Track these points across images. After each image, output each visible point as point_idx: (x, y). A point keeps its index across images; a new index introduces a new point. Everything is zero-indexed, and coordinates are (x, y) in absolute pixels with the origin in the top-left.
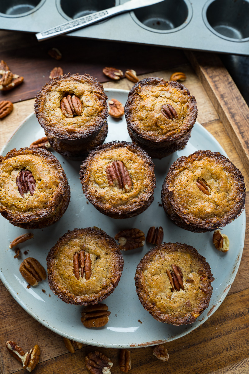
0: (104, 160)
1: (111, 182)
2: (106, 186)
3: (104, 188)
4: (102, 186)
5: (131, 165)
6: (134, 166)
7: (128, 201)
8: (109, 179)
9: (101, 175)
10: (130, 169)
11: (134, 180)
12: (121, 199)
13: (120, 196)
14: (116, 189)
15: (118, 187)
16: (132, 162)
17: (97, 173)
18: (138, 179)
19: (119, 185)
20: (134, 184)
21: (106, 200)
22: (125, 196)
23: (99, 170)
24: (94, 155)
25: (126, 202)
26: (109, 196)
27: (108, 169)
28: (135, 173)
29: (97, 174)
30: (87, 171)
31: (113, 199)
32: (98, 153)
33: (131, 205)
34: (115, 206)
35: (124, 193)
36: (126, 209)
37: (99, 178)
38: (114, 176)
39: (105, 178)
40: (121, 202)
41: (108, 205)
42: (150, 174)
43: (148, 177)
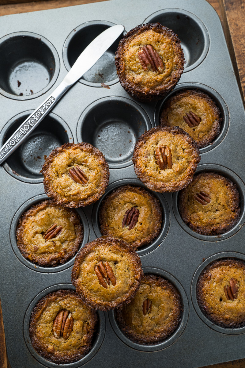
0: (134, 47)
1: (145, 68)
2: (141, 72)
3: (139, 74)
4: (137, 72)
5: (160, 47)
6: (163, 46)
7: (163, 81)
8: (142, 65)
9: (135, 62)
10: (159, 50)
11: (164, 60)
12: (157, 81)
13: (155, 78)
14: (151, 73)
15: (152, 70)
16: (160, 43)
17: (130, 61)
18: (168, 59)
19: (152, 68)
20: (165, 65)
21: (144, 84)
22: (160, 77)
23: (133, 59)
24: (124, 44)
25: (161, 82)
26: (146, 80)
27: (140, 55)
28: (165, 53)
29: (131, 63)
30: (121, 61)
31: (150, 82)
32: (128, 41)
33: (166, 83)
34: (152, 88)
35: (158, 75)
36: (163, 88)
37: (134, 66)
38: (147, 62)
39: (139, 65)
40: (157, 83)
41: (146, 89)
42: (178, 51)
43: (177, 54)
